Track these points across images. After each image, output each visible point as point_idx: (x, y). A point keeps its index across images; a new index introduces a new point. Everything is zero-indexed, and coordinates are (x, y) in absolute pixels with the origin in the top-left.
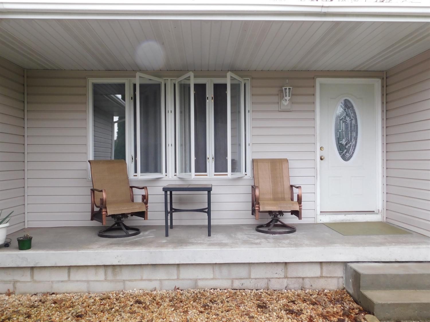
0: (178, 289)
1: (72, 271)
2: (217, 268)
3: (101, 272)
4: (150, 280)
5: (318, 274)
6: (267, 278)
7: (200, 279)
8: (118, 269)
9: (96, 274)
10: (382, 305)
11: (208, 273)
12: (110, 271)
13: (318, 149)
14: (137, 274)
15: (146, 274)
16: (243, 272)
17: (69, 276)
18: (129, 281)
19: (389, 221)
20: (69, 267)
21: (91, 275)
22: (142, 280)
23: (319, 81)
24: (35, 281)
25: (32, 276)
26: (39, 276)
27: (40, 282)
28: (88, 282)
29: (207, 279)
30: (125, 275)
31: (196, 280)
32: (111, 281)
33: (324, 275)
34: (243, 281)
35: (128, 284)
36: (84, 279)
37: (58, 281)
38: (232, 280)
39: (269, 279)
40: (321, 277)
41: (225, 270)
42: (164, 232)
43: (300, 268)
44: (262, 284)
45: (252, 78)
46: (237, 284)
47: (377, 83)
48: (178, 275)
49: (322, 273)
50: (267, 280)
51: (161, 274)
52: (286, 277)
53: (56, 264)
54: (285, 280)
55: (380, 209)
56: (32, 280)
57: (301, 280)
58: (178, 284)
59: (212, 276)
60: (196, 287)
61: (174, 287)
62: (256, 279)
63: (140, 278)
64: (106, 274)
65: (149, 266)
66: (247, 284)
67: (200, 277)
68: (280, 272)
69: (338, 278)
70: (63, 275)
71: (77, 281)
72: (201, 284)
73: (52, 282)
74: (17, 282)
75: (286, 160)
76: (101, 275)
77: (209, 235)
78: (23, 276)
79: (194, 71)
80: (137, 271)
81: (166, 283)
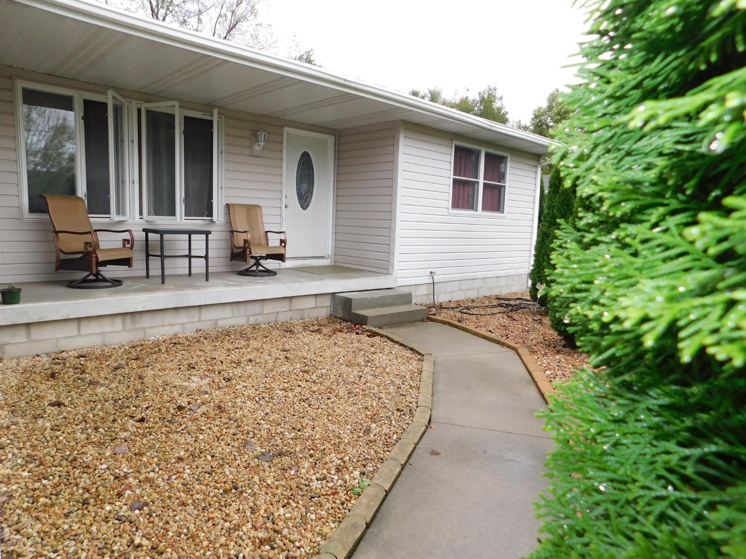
0: (200, 330)
1: (83, 323)
2: (235, 306)
3: (118, 322)
4: (172, 325)
5: (313, 305)
6: (276, 312)
7: (220, 319)
8: (137, 317)
9: (112, 324)
10: (372, 317)
11: (226, 313)
12: (128, 319)
13: (284, 197)
14: (158, 320)
15: (168, 318)
16: (256, 308)
17: (79, 330)
18: (150, 328)
19: (337, 264)
20: (79, 320)
21: (106, 326)
22: (163, 325)
23: (287, 130)
24: (34, 341)
25: (28, 335)
26: (38, 334)
27: (38, 341)
28: (103, 334)
29: (226, 318)
30: (146, 321)
31: (216, 321)
32: (130, 330)
33: (318, 306)
34: (257, 317)
35: (148, 330)
36: (97, 331)
37: (65, 338)
38: (248, 317)
39: (277, 313)
40: (316, 307)
41: (242, 308)
42: (160, 281)
43: (301, 300)
44: (272, 318)
45: (226, 117)
46: (252, 320)
47: (330, 140)
48: (200, 317)
49: (316, 305)
50: (276, 314)
51: (183, 318)
52: (290, 310)
53: (68, 316)
54: (290, 313)
55: (330, 254)
56: (28, 340)
57: (301, 311)
58: (200, 326)
59: (230, 315)
60: (216, 326)
61: (196, 329)
62: (267, 314)
63: (161, 324)
64: (124, 323)
65: (171, 311)
66: (260, 319)
67: (220, 317)
68: (285, 305)
69: (327, 307)
70: (72, 330)
71: (89, 335)
72: (221, 323)
73: (57, 339)
74: (6, 344)
75: (260, 207)
76: (118, 324)
77: (207, 280)
78: (15, 336)
79: (180, 101)
80: (159, 316)
81: (188, 326)
